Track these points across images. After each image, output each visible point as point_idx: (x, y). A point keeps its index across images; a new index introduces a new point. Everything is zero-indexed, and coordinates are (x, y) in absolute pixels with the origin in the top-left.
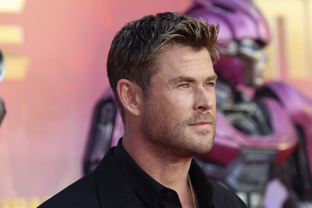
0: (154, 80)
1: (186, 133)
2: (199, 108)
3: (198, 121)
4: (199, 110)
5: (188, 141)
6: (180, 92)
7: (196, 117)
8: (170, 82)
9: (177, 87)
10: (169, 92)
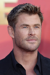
0: (16, 26)
1: (26, 43)
2: (30, 35)
3: (29, 39)
4: (31, 35)
5: (26, 46)
6: (24, 30)
7: (29, 38)
8: (20, 26)
9: (23, 28)
10: (20, 30)
